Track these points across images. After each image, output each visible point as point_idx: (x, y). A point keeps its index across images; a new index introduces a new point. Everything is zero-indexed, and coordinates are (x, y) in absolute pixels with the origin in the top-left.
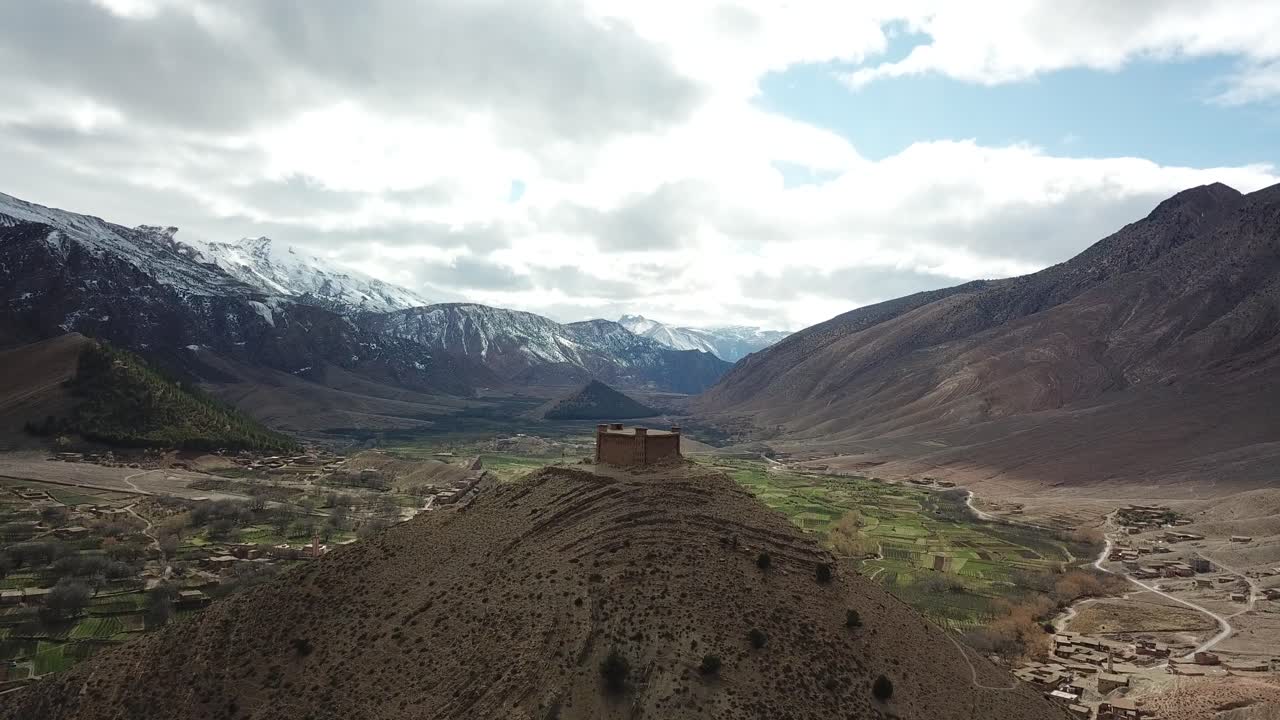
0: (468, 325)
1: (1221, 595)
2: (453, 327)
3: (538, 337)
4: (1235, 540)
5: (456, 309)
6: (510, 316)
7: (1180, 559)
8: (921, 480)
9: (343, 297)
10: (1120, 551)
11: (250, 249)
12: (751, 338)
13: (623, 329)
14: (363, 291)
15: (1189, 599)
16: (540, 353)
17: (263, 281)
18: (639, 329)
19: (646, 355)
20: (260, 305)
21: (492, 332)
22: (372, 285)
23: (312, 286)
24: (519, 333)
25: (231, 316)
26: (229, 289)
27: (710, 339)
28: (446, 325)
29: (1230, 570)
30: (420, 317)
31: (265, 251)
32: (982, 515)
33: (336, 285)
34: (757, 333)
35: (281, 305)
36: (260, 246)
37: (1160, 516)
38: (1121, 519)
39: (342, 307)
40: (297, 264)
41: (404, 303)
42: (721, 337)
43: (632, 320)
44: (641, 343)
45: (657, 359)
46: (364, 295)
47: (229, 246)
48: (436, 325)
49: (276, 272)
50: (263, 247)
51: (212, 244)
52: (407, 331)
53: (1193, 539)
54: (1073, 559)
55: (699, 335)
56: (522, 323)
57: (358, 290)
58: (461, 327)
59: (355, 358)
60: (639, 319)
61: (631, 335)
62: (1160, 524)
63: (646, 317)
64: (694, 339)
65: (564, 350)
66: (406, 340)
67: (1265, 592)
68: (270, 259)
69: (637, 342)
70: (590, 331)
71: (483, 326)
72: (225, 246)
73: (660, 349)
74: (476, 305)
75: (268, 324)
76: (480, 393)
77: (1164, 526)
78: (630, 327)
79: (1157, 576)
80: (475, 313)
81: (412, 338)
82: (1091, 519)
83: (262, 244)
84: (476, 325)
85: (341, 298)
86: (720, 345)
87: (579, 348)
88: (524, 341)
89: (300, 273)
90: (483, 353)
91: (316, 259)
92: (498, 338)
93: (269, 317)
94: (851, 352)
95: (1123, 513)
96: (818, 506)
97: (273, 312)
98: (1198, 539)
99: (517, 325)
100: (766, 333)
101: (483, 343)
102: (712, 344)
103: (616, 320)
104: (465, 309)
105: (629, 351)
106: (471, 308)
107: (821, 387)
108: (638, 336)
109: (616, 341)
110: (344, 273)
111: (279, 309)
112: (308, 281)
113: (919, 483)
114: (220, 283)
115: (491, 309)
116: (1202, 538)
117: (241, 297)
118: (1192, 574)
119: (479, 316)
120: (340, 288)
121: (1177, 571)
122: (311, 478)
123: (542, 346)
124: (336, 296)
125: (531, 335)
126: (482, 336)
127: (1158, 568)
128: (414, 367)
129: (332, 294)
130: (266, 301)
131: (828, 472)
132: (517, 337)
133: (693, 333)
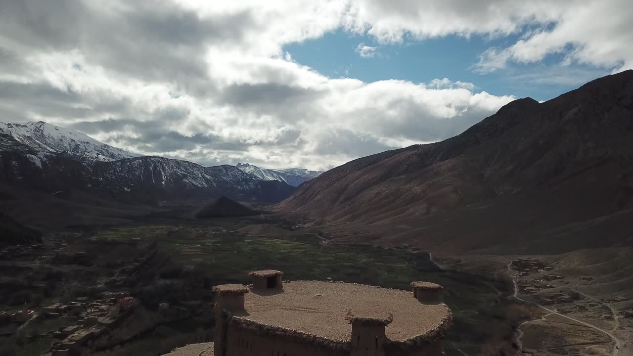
0: (155, 167)
1: (597, 315)
2: (147, 169)
3: (193, 174)
4: (584, 279)
5: (148, 160)
6: (178, 163)
7: (561, 292)
8: (402, 247)
9: (86, 153)
10: (525, 287)
11: (33, 127)
12: (303, 174)
13: (238, 169)
14: (98, 151)
15: (578, 318)
16: (194, 182)
17: (39, 144)
18: (248, 170)
19: (251, 183)
20: (34, 156)
21: (168, 172)
22: (103, 147)
23: (68, 147)
24: (182, 172)
25: (14, 162)
26: (15, 148)
27: (283, 175)
28: (143, 168)
29: (592, 298)
30: (129, 164)
31: (41, 128)
32: (441, 267)
33: (82, 147)
34: (306, 172)
35: (46, 156)
36: (38, 126)
37: (535, 265)
38: (515, 267)
39: (84, 159)
40: (60, 136)
41: (120, 157)
42: (288, 174)
43: (243, 165)
44: (248, 177)
45: (256, 185)
46: (98, 152)
47: (19, 125)
48: (138, 168)
49: (47, 140)
50: (40, 126)
51: (9, 124)
52: (121, 171)
53: (559, 278)
54: (500, 293)
55: (278, 173)
56: (184, 167)
57: (95, 150)
58: (151, 169)
59: (90, 186)
60: (247, 165)
61: (243, 173)
62: (536, 269)
63: (250, 164)
64: (275, 175)
65: (207, 180)
66: (120, 176)
67: (621, 313)
68: (44, 133)
69: (245, 176)
70: (220, 171)
71: (163, 168)
72: (17, 125)
73: (258, 180)
74: (159, 157)
75: (38, 168)
76: (161, 204)
77: (539, 270)
78: (242, 169)
79: (553, 303)
80: (159, 161)
81: (124, 175)
82: (499, 267)
83: (40, 125)
84: (159, 168)
85: (84, 154)
86: (288, 177)
87: (215, 179)
88: (185, 176)
89: (61, 140)
90: (163, 183)
91: (71, 133)
92: (171, 175)
93: (38, 163)
94: (357, 180)
95: (515, 263)
96: (351, 264)
97: (41, 161)
98: (562, 278)
99: (182, 168)
100: (311, 172)
101: (163, 177)
102: (284, 178)
103: (235, 165)
104: (153, 159)
105: (242, 181)
106: (156, 159)
107: (342, 198)
108: (246, 173)
109: (235, 176)
110: (87, 141)
111: (45, 159)
112: (66, 145)
113: (401, 248)
114: (10, 144)
115: (167, 159)
116: (564, 278)
117: (22, 152)
118: (571, 301)
119: (161, 163)
120: (84, 149)
121: (563, 299)
122: (40, 259)
123: (194, 178)
124: (82, 153)
125: (189, 173)
126: (163, 174)
127: (552, 298)
128: (124, 190)
129: (80, 152)
130: (37, 154)
131: (353, 243)
132: (182, 174)
133: (275, 172)
